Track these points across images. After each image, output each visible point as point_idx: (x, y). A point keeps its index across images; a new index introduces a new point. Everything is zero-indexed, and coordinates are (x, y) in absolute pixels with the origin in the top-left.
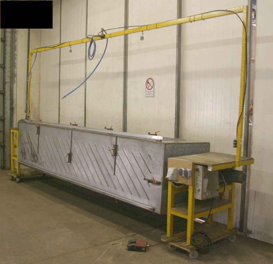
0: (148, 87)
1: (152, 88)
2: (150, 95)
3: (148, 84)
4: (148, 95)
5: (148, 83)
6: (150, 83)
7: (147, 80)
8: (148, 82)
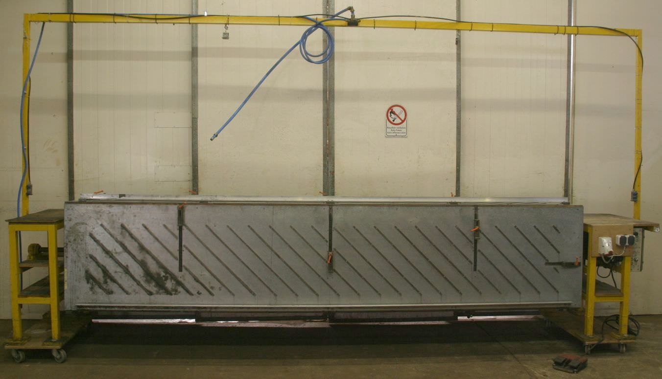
0: (391, 120)
1: (403, 121)
2: (398, 134)
3: (392, 114)
4: (394, 134)
5: (393, 112)
6: (397, 112)
7: (391, 108)
8: (391, 111)
